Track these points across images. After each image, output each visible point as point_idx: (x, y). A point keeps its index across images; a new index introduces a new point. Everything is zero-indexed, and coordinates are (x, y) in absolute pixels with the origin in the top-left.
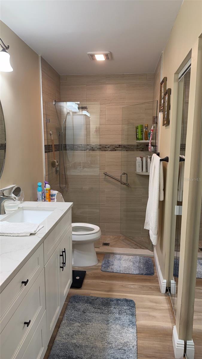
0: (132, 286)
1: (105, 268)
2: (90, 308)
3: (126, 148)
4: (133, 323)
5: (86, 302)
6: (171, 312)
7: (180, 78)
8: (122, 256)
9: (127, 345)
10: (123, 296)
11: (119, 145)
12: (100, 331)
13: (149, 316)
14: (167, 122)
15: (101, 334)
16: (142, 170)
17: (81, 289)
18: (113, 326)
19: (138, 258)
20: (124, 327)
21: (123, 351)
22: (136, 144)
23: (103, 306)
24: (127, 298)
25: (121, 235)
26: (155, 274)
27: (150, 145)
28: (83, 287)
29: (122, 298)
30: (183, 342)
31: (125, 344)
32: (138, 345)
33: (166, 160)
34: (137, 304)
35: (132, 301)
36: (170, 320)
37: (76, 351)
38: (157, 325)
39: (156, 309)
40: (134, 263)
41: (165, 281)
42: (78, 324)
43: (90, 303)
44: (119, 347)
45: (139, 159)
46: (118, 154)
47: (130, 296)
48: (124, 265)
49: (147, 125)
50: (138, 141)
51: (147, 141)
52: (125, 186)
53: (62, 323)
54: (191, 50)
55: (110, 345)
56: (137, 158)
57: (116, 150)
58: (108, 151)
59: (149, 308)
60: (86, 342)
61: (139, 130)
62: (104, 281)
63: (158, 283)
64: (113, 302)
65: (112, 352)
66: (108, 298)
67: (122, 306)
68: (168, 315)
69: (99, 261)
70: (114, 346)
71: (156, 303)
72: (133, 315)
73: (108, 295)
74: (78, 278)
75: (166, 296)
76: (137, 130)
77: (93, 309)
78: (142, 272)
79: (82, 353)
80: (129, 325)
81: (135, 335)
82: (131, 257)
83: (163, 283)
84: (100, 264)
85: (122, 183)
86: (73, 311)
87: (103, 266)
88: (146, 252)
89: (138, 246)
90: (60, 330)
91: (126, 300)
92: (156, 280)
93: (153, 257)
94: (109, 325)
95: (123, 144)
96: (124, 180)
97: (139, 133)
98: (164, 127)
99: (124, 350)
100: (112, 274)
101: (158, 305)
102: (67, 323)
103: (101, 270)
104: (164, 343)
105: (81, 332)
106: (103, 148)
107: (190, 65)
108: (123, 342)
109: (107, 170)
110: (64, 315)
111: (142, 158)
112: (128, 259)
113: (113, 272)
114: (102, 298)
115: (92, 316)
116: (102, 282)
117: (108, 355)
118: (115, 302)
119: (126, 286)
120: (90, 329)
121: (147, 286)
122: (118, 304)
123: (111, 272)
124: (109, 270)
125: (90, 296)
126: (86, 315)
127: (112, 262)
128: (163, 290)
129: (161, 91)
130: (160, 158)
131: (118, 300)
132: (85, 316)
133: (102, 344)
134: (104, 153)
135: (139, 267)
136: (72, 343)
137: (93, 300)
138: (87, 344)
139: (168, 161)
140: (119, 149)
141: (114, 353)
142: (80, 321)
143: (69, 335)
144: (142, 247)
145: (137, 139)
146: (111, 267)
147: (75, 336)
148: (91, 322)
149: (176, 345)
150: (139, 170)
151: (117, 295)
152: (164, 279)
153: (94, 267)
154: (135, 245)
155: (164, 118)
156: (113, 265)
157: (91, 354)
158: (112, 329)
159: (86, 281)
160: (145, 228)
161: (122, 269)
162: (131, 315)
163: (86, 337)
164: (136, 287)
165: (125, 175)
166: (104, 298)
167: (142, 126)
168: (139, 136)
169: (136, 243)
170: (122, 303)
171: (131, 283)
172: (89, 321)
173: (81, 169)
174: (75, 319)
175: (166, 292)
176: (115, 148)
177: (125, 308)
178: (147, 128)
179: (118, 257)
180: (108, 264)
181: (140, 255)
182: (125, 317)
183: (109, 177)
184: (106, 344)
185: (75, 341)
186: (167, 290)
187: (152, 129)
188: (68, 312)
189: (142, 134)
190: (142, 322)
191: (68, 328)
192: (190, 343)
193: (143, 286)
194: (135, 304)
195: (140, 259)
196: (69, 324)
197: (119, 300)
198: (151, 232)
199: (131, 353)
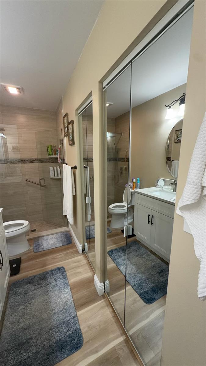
0: (60, 256)
1: (36, 249)
2: (30, 287)
3: (42, 161)
4: (66, 284)
5: (26, 284)
6: (89, 265)
7: (79, 114)
8: (48, 236)
9: (66, 304)
10: (55, 266)
11: (36, 159)
12: (43, 303)
13: (76, 273)
14: (72, 143)
15: (45, 305)
16: (55, 175)
17: (19, 274)
18: (53, 294)
19: (59, 234)
20: (61, 291)
21: (64, 311)
22: (48, 158)
23: (41, 281)
24: (58, 266)
25: (44, 221)
26: (73, 242)
27: (59, 158)
28: (21, 271)
29: (55, 268)
30: (103, 284)
31: (65, 304)
32: (74, 299)
33: (75, 168)
34: (66, 268)
35: (62, 267)
36: (89, 271)
37: (25, 334)
38: (82, 277)
39: (79, 267)
40: (57, 239)
41: (81, 245)
42: (22, 307)
43: (30, 283)
44: (61, 309)
45: (51, 168)
46: (36, 165)
47: (59, 264)
48: (50, 243)
49: (55, 145)
50: (50, 156)
51: (56, 156)
52: (43, 187)
53: (6, 314)
54: (92, 91)
55: (54, 312)
56: (50, 168)
57: (33, 163)
58: (27, 163)
59: (75, 267)
60: (33, 320)
61: (49, 148)
62: (38, 260)
63: (77, 248)
64: (48, 274)
65: (57, 316)
66: (44, 273)
67: (56, 274)
68: (87, 267)
69: (30, 245)
70: (57, 311)
71: (78, 262)
72: (65, 278)
73: (43, 269)
74: (15, 266)
75: (83, 255)
76: (48, 148)
77: (34, 287)
78: (64, 244)
79: (31, 333)
80: (64, 287)
81: (70, 293)
82: (54, 235)
83: (80, 247)
84: (32, 248)
85: (41, 186)
86: (15, 297)
87: (35, 248)
88: (64, 229)
89: (57, 226)
90: (5, 322)
91: (58, 269)
92: (75, 246)
93: (69, 231)
94: (49, 295)
95: (38, 158)
96: (42, 183)
97: (50, 151)
98: (70, 146)
99: (65, 309)
100: (43, 252)
101: (80, 263)
102: (12, 311)
103: (34, 252)
104: (90, 289)
105: (27, 313)
106: (23, 161)
107: (92, 101)
108: (63, 303)
109: (27, 177)
110: (7, 305)
111: (53, 167)
112: (53, 237)
113: (44, 251)
114: (39, 275)
115: (34, 293)
116: (37, 261)
117: (54, 321)
118: (50, 273)
119: (55, 258)
120: (34, 306)
121: (69, 253)
122: (52, 274)
123: (42, 251)
124: (41, 250)
125: (29, 277)
126: (28, 295)
127: (41, 243)
128: (81, 251)
129: (64, 122)
130: (71, 167)
131: (51, 271)
132: (28, 297)
133: (47, 314)
134: (23, 165)
135: (62, 241)
136: (20, 329)
137: (32, 279)
138: (34, 322)
139: (76, 169)
140: (35, 161)
141: (58, 317)
142: (24, 304)
143: (15, 323)
144: (60, 226)
145: (49, 154)
146: (41, 247)
147: (21, 320)
148: (33, 300)
149: (99, 287)
150: (52, 176)
151: (50, 267)
152: (81, 244)
153: (27, 252)
154: (55, 225)
155: (69, 140)
156: (42, 245)
157: (40, 328)
158: (52, 297)
159: (22, 266)
160: (63, 214)
161: (50, 246)
162: (64, 278)
163: (32, 315)
164: (62, 255)
165: (43, 180)
166: (41, 274)
167: (51, 146)
168: (50, 153)
169: (55, 224)
170: (55, 272)
171: (59, 254)
172: (32, 299)
173: (4, 178)
174: (18, 303)
175: (83, 252)
176: (32, 161)
177: (58, 275)
178: (55, 147)
179: (45, 238)
180: (38, 246)
181: (60, 232)
182: (60, 282)
183: (29, 182)
184: (50, 312)
185: (22, 325)
186: (83, 251)
187: (59, 148)
188: (10, 301)
189: (52, 151)
190: (72, 280)
191: (14, 316)
192: (107, 282)
193: (67, 253)
194: (65, 269)
195: (61, 235)
196: (13, 312)
197: (53, 270)
198: (68, 217)
199: (71, 309)
